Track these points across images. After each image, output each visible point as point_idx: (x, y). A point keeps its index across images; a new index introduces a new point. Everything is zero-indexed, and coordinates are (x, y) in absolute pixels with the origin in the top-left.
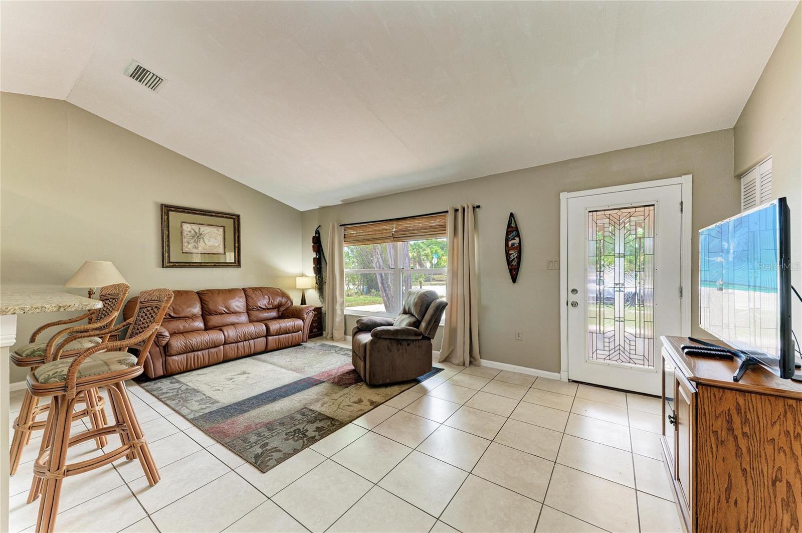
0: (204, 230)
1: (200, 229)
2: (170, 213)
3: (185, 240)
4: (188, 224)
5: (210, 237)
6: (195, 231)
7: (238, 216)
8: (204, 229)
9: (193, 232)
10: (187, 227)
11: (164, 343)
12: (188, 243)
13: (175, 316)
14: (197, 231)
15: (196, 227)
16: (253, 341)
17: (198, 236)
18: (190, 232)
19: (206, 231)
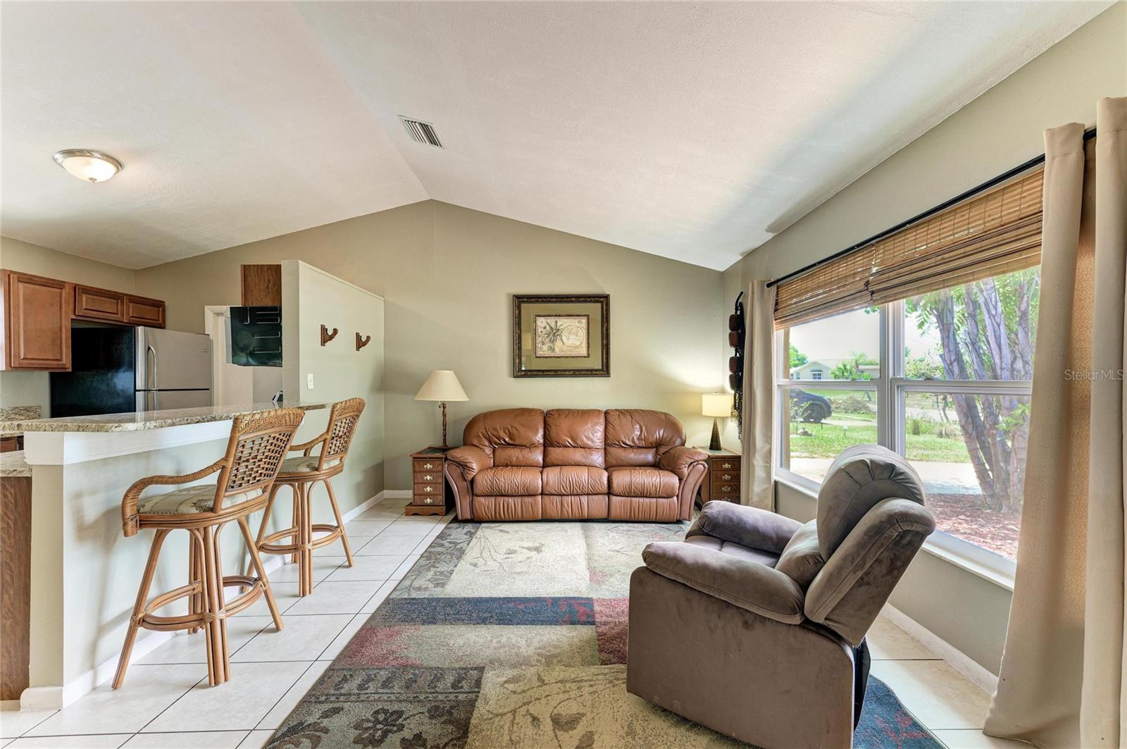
0: (561, 323)
1: (556, 322)
2: (523, 306)
3: (539, 340)
4: (542, 318)
5: (570, 333)
6: (551, 327)
7: (607, 297)
8: (563, 323)
9: (548, 328)
10: (542, 322)
11: (470, 477)
12: (543, 343)
13: (510, 442)
14: (553, 326)
15: (552, 321)
16: (586, 497)
17: (554, 333)
18: (545, 328)
19: (565, 325)
